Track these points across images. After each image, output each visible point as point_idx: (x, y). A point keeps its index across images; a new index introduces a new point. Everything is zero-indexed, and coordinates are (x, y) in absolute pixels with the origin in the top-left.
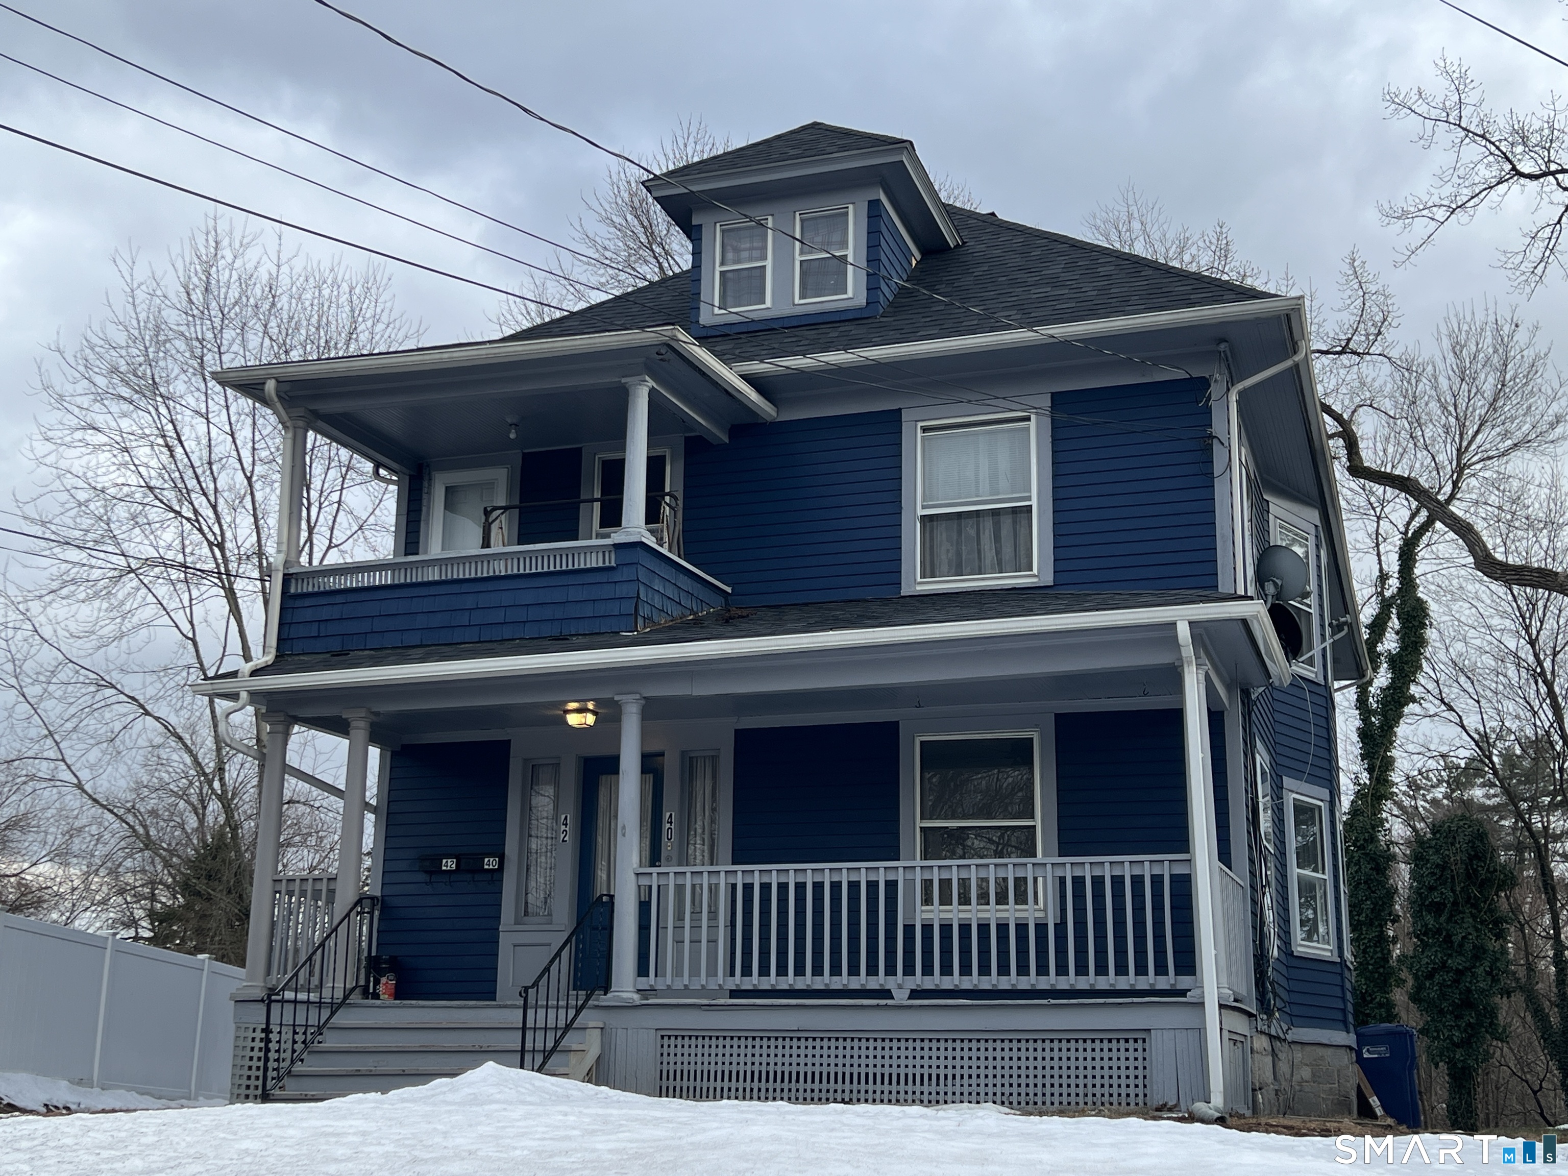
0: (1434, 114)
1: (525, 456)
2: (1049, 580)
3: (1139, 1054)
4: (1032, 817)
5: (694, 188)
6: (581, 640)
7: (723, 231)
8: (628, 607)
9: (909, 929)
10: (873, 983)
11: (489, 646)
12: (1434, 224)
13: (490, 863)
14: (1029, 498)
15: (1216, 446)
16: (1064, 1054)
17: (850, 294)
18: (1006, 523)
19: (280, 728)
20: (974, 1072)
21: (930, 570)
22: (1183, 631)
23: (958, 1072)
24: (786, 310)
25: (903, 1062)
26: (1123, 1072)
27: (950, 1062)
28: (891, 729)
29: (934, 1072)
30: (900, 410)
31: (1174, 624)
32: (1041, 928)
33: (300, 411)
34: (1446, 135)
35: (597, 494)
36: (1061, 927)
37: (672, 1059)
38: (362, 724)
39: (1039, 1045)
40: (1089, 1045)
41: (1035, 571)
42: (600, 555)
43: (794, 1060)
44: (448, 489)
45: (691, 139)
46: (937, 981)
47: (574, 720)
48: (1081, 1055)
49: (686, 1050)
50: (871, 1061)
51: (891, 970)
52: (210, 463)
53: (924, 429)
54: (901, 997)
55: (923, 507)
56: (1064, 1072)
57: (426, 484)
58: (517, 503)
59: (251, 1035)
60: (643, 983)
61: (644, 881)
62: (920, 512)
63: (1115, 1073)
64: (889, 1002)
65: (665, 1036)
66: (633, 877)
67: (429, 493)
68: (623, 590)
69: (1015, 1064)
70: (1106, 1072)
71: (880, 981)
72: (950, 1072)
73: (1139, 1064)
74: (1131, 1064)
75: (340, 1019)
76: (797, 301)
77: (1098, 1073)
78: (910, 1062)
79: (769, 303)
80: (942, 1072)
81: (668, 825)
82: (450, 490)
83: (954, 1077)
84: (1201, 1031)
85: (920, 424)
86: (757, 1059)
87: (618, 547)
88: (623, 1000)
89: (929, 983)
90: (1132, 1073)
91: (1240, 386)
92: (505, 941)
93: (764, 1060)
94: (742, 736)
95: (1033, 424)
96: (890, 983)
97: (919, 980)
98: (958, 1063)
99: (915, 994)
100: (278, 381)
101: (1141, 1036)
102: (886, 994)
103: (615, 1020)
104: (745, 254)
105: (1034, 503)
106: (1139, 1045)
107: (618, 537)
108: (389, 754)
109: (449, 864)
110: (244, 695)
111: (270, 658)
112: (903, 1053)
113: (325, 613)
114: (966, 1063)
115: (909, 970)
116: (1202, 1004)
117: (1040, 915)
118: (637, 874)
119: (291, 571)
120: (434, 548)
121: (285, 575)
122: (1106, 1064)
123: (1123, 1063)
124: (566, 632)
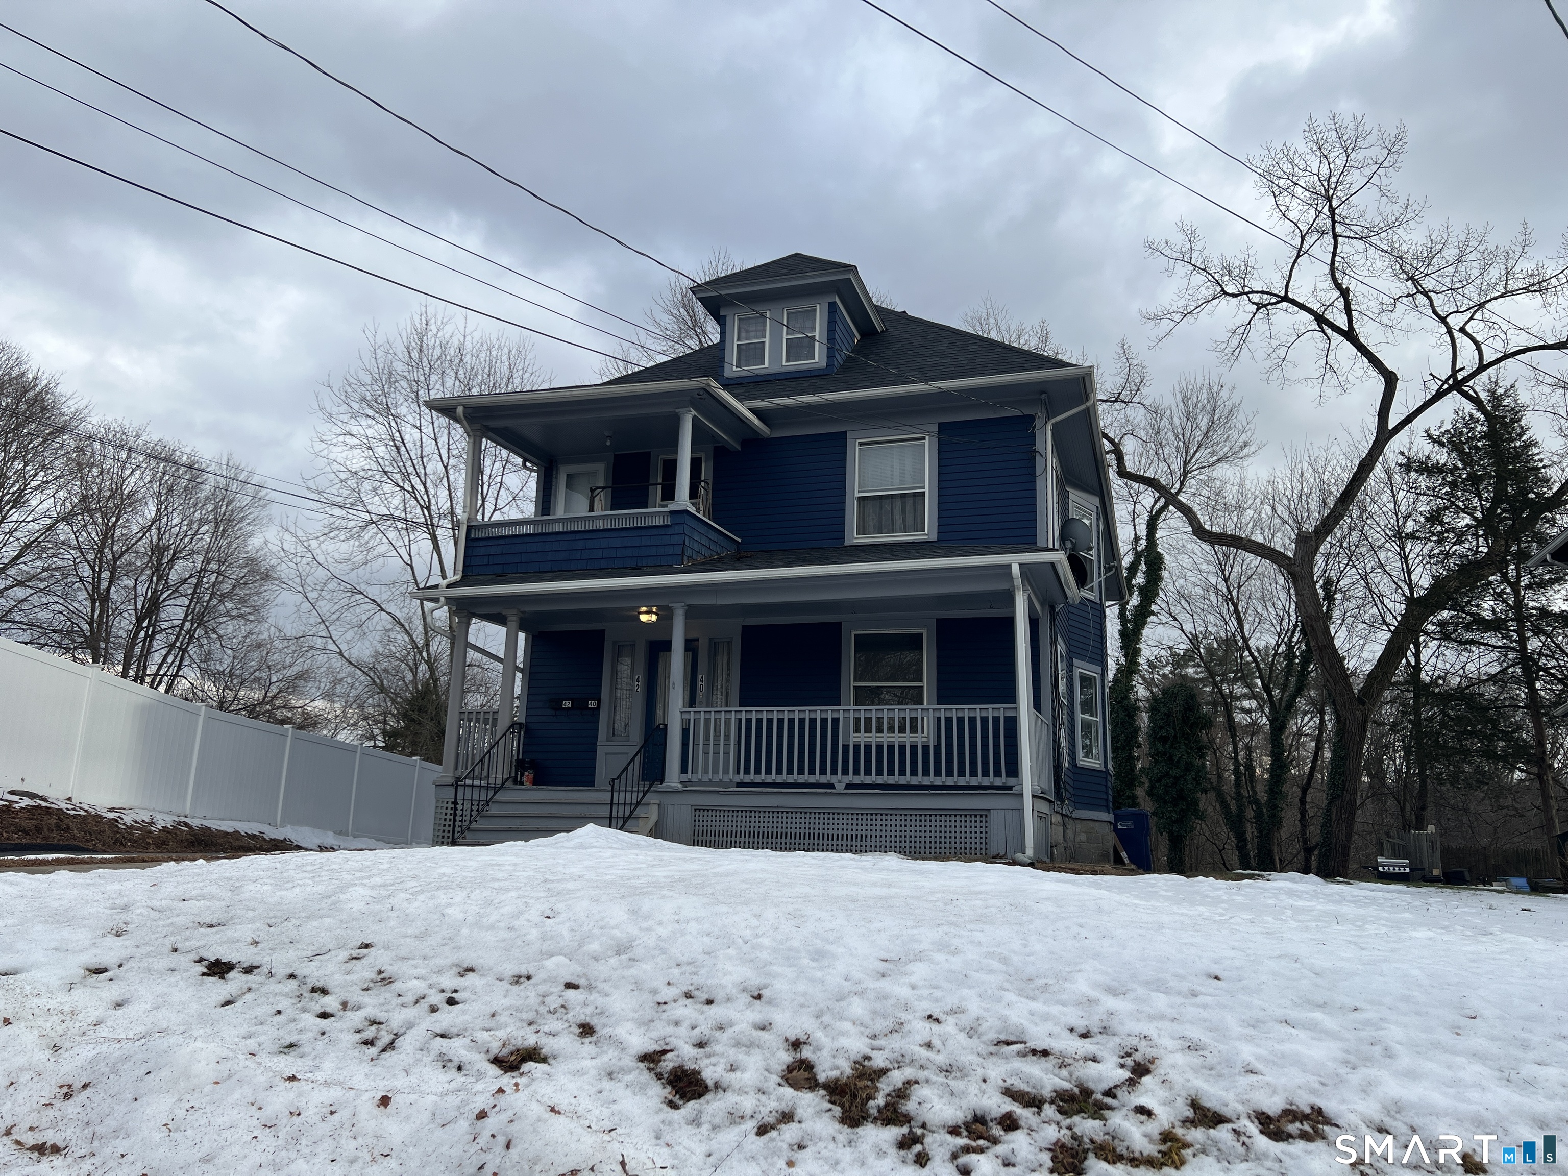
0: (1175, 255)
1: (616, 456)
2: (934, 537)
3: (983, 824)
4: (921, 680)
5: (723, 293)
6: (649, 569)
7: (739, 320)
8: (677, 550)
9: (846, 748)
10: (823, 780)
11: (593, 572)
12: (1173, 324)
13: (592, 704)
14: (924, 487)
15: (1038, 458)
16: (938, 824)
17: (816, 360)
18: (909, 502)
19: (464, 620)
20: (883, 833)
21: (862, 531)
22: (1015, 569)
23: (874, 833)
24: (776, 369)
25: (840, 827)
26: (973, 835)
27: (869, 828)
28: (837, 627)
29: (859, 833)
30: (845, 432)
31: (1010, 565)
32: (926, 748)
33: (478, 426)
34: (1183, 269)
35: (660, 480)
36: (937, 747)
37: (701, 823)
38: (514, 618)
39: (923, 818)
40: (953, 818)
41: (926, 532)
42: (661, 518)
43: (775, 825)
44: (568, 476)
45: (720, 263)
46: (862, 778)
47: (644, 618)
48: (948, 824)
49: (710, 818)
50: (821, 826)
51: (834, 772)
52: (422, 457)
53: (861, 444)
54: (840, 788)
55: (859, 492)
56: (938, 834)
57: (554, 472)
58: (610, 485)
59: (445, 805)
60: (684, 777)
61: (686, 716)
62: (857, 495)
63: (968, 835)
64: (833, 791)
65: (697, 809)
66: (679, 714)
67: (556, 478)
68: (675, 539)
69: (908, 829)
70: (963, 835)
71: (827, 778)
72: (869, 833)
73: (983, 830)
74: (978, 830)
75: (500, 796)
76: (784, 363)
77: (958, 835)
78: (845, 827)
79: (766, 365)
80: (864, 833)
81: (700, 683)
82: (569, 476)
83: (871, 836)
84: (1021, 811)
85: (858, 441)
86: (752, 824)
87: (672, 513)
88: (671, 787)
89: (857, 780)
90: (978, 835)
91: (1053, 421)
92: (601, 751)
93: (757, 825)
94: (746, 629)
95: (927, 442)
96: (834, 780)
97: (851, 778)
98: (874, 828)
99: (848, 786)
100: (465, 407)
101: (985, 814)
102: (832, 786)
103: (667, 800)
104: (752, 334)
105: (926, 490)
106: (983, 819)
107: (672, 507)
108: (531, 637)
109: (567, 704)
110: (442, 599)
111: (458, 577)
112: (841, 822)
113: (493, 550)
114: (879, 828)
115: (845, 772)
116: (1021, 795)
117: (925, 740)
118: (682, 712)
119: (472, 524)
120: (560, 512)
121: (468, 526)
122: (963, 829)
123: (973, 829)
124: (639, 565)
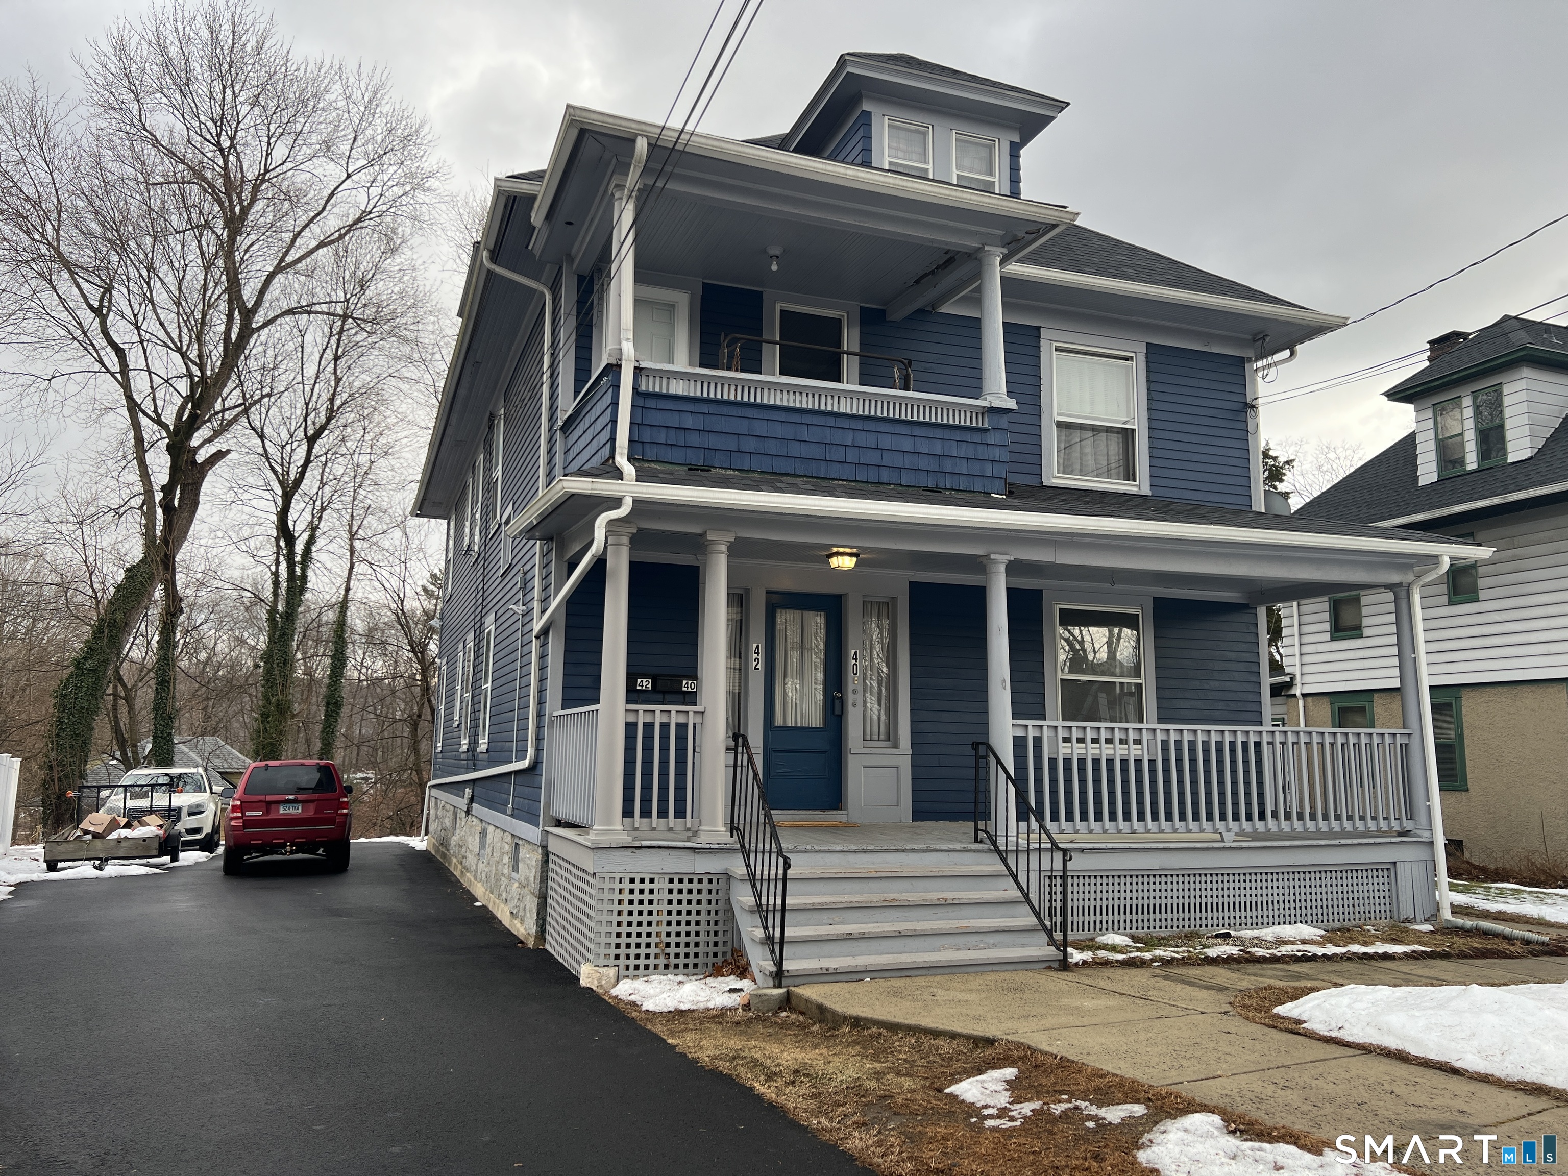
1: (708, 287)
2: (1147, 491)
3: (1385, 881)
4: (1139, 676)
6: (956, 495)
7: (889, 126)
8: (1000, 470)
13: (689, 685)
14: (1133, 423)
16: (1339, 882)
21: (1066, 468)
22: (1443, 564)
26: (1376, 895)
30: (1038, 328)
31: (1439, 557)
39: (1323, 875)
40: (1354, 874)
41: (1138, 483)
43: (1157, 894)
47: (835, 562)
48: (1349, 882)
53: (1057, 349)
54: (1229, 839)
55: (1058, 414)
62: (1056, 417)
63: (1371, 895)
64: (1221, 845)
68: (996, 454)
70: (1366, 895)
73: (1385, 888)
74: (1381, 887)
81: (853, 662)
85: (1055, 344)
87: (982, 409)
89: (1250, 829)
90: (1381, 894)
93: (1133, 895)
94: (915, 587)
95: (1133, 364)
96: (1222, 827)
97: (1242, 827)
99: (1241, 837)
100: (648, 143)
101: (1392, 867)
105: (1136, 427)
106: (1385, 873)
109: (643, 685)
110: (629, 501)
113: (682, 420)
115: (1236, 817)
119: (642, 365)
121: (635, 368)
122: (1365, 888)
123: (1375, 888)
124: (941, 485)
